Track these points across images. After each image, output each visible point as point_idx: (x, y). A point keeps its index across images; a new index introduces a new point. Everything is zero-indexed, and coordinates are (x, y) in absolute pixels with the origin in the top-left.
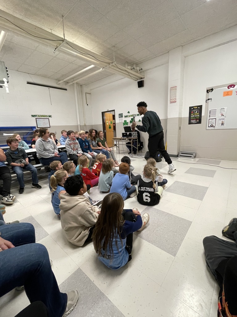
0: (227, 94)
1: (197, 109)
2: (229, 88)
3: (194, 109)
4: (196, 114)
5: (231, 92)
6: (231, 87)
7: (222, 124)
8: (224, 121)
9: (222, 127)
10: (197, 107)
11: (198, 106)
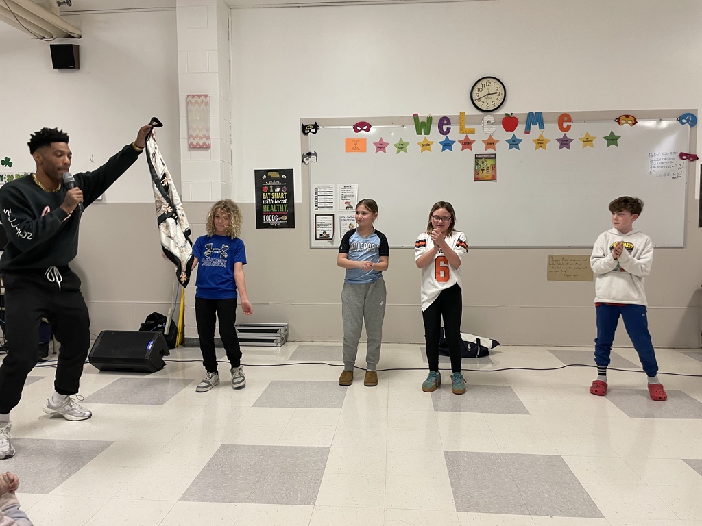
0: (355, 146)
1: (280, 179)
2: (357, 131)
3: (269, 179)
4: (276, 196)
5: (364, 141)
6: (362, 129)
10: (277, 175)
11: (281, 172)
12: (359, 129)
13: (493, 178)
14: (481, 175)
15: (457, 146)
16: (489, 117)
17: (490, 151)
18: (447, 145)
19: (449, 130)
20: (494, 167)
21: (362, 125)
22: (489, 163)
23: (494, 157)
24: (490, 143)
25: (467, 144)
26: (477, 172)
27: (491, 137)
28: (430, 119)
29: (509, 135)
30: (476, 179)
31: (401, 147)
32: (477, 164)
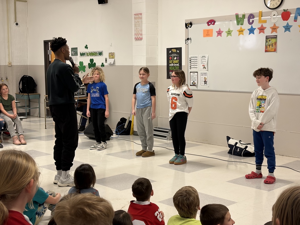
0: (208, 33)
1: (176, 53)
2: (209, 25)
3: (172, 53)
4: (175, 62)
5: (212, 30)
6: (211, 24)
7: (205, 82)
8: (206, 77)
9: (205, 87)
11: (177, 49)
12: (210, 24)
13: (275, 50)
14: (269, 49)
15: (256, 31)
16: (274, 12)
17: (274, 34)
18: (252, 31)
19: (253, 21)
20: (276, 43)
21: (211, 22)
22: (273, 41)
23: (275, 37)
24: (274, 29)
25: (262, 30)
26: (266, 47)
27: (275, 25)
28: (244, 16)
29: (285, 23)
30: (266, 51)
31: (229, 33)
32: (266, 42)
